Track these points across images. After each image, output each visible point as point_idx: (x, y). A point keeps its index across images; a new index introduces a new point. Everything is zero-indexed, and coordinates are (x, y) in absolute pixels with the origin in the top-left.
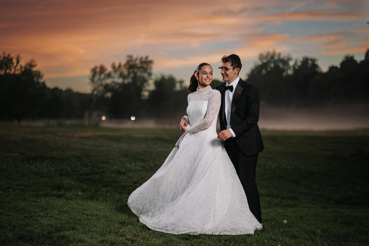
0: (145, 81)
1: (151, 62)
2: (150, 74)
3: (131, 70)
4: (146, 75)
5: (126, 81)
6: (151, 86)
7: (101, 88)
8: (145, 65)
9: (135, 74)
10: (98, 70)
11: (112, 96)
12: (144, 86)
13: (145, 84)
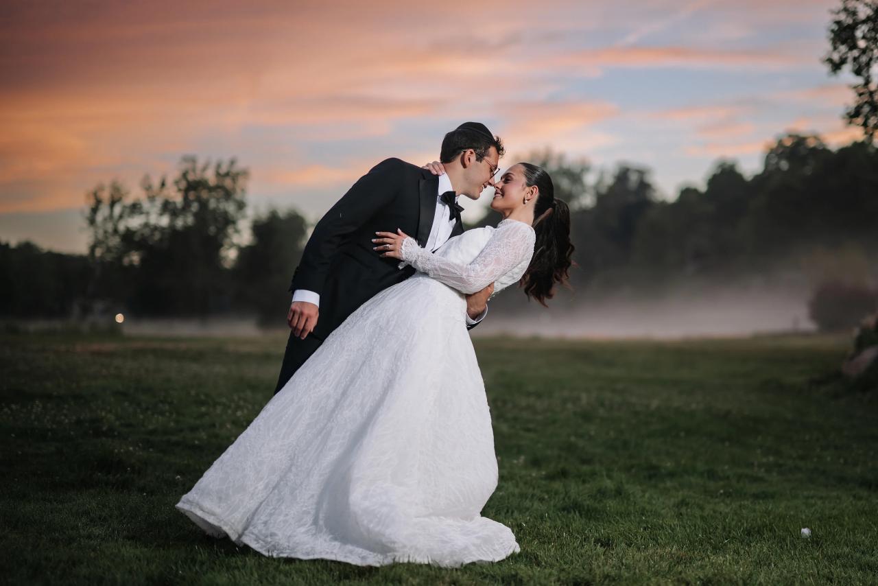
0: (227, 221)
1: (245, 173)
2: (241, 206)
3: (192, 195)
4: (231, 208)
5: (180, 223)
6: (243, 235)
7: (115, 241)
8: (228, 183)
9: (203, 205)
10: (106, 196)
11: (143, 260)
12: (226, 236)
13: (230, 230)
